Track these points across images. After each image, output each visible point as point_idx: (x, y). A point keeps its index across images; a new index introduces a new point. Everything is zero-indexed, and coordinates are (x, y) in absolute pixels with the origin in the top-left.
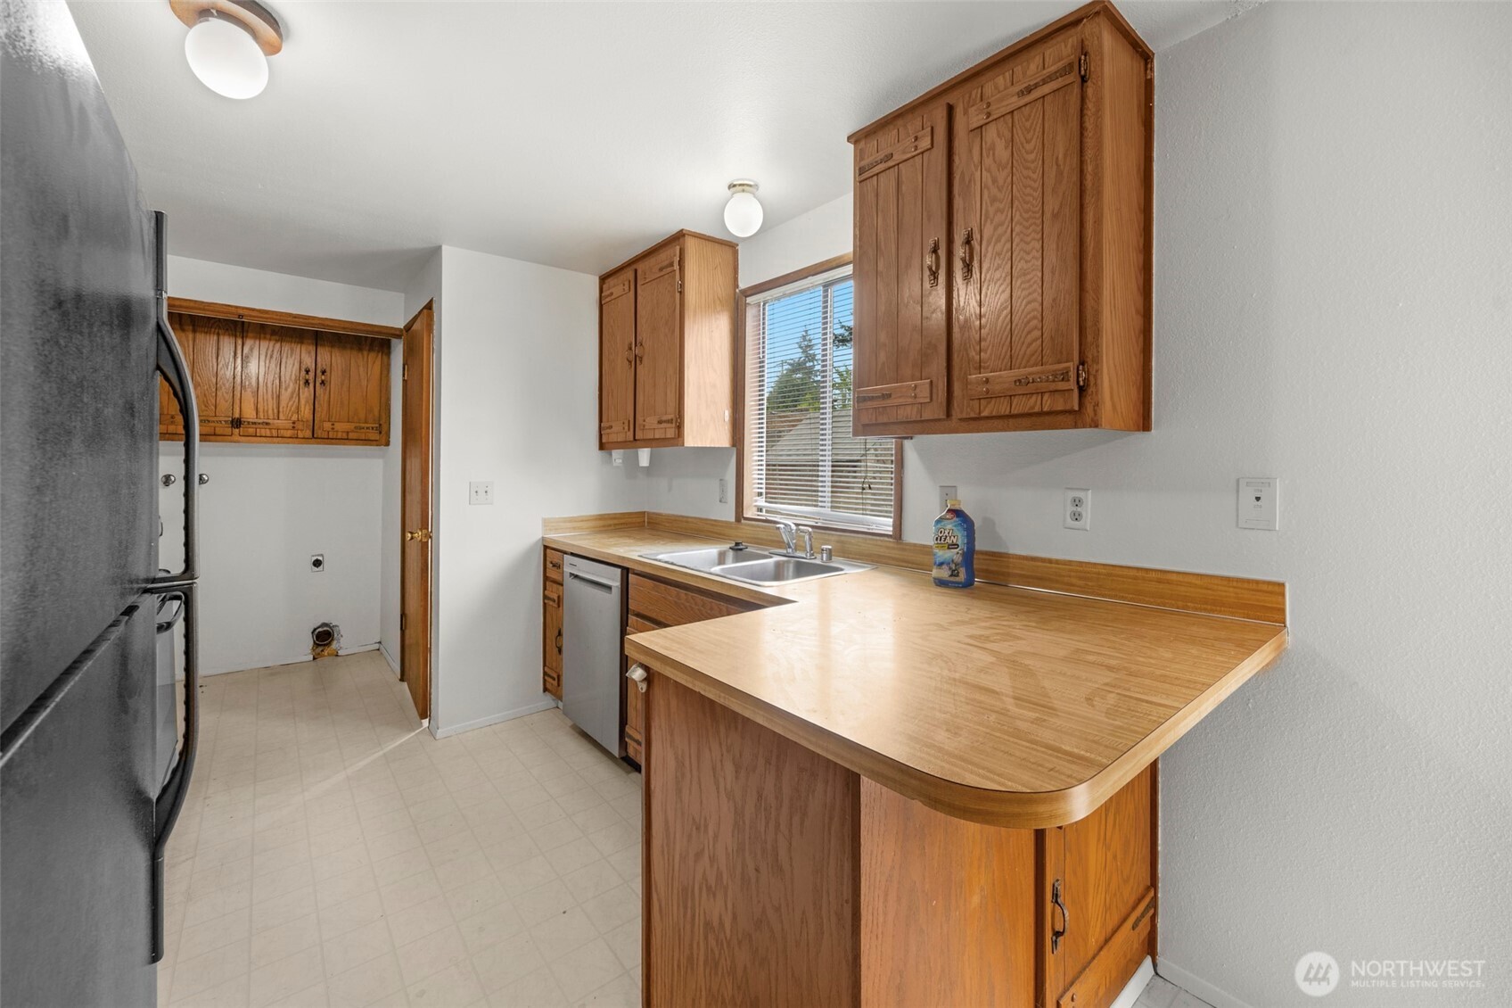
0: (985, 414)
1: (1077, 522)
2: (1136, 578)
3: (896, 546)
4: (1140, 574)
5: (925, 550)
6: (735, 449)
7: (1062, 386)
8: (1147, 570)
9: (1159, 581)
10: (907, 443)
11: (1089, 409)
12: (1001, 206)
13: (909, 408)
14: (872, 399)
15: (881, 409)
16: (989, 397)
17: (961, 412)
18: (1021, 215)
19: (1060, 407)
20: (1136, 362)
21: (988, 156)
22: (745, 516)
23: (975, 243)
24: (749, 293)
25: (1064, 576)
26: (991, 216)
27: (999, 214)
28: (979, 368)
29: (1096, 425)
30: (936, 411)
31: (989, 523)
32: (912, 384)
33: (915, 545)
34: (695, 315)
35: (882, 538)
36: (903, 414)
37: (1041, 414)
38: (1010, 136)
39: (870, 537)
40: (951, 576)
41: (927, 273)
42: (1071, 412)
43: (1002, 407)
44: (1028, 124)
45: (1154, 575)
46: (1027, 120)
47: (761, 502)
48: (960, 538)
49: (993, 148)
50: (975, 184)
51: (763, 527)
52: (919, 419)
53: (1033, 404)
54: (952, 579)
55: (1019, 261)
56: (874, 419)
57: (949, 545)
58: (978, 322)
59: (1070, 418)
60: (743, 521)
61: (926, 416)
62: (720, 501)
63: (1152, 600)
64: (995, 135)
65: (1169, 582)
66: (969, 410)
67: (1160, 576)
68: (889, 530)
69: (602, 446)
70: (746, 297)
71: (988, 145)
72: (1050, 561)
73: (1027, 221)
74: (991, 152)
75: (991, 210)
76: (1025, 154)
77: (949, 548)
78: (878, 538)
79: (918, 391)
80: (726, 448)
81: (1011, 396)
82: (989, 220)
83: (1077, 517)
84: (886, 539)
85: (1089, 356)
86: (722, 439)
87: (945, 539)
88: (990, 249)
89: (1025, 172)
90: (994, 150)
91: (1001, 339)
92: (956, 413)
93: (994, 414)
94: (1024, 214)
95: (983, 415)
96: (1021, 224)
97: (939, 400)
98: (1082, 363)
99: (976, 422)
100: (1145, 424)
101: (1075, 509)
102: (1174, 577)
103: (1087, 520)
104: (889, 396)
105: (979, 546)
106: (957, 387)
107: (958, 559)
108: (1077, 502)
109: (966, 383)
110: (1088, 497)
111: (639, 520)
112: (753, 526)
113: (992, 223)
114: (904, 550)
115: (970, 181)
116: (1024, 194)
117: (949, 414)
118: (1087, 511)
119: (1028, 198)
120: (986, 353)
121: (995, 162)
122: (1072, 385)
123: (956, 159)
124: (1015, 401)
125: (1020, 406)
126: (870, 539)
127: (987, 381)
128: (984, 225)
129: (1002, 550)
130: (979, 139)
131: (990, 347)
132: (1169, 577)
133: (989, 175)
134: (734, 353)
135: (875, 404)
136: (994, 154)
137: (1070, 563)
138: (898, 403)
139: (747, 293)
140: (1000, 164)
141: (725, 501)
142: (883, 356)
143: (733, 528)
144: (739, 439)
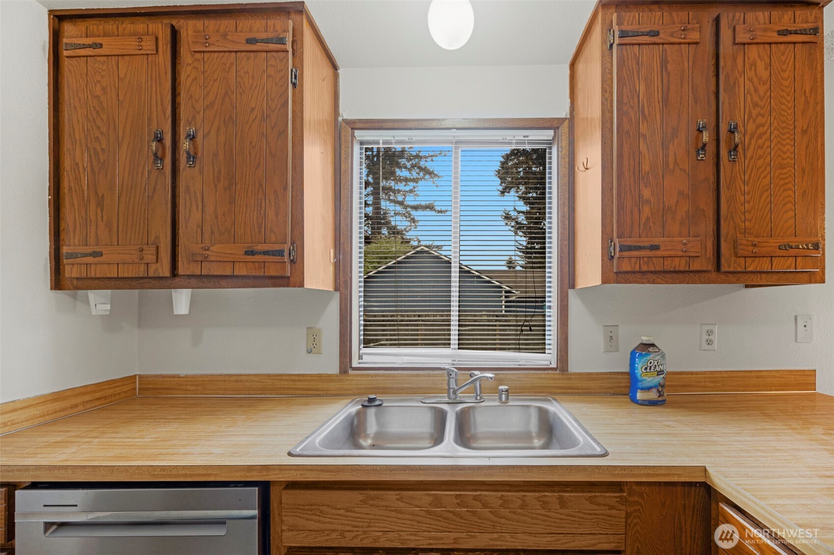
1: (709, 346)
2: (745, 377)
3: (560, 376)
4: (747, 374)
6: (337, 295)
8: (750, 372)
9: (757, 377)
11: (820, 270)
12: (762, 112)
13: (677, 260)
14: (639, 249)
15: (646, 259)
16: (754, 256)
17: (729, 266)
18: (778, 123)
21: (750, 69)
22: (354, 366)
23: (739, 133)
24: (358, 125)
25: (701, 382)
26: (754, 117)
27: (760, 117)
28: (745, 233)
30: (705, 263)
32: (683, 239)
33: (581, 374)
35: (546, 372)
36: (671, 264)
37: (795, 271)
38: (769, 62)
39: (532, 372)
40: (659, 397)
42: (815, 271)
43: (765, 265)
44: (783, 58)
45: (754, 374)
46: (782, 55)
49: (754, 64)
50: (739, 88)
51: (383, 375)
52: (687, 269)
54: (660, 399)
55: (777, 158)
56: (637, 266)
57: (658, 372)
58: (743, 197)
60: (351, 372)
61: (694, 267)
62: (309, 352)
63: (753, 389)
64: (756, 56)
65: (762, 377)
66: (736, 265)
67: (757, 374)
68: (553, 364)
69: (58, 282)
70: (354, 129)
71: (751, 61)
72: (692, 373)
73: (783, 130)
74: (753, 68)
75: (754, 112)
76: (781, 80)
77: (658, 375)
78: (542, 372)
79: (689, 247)
81: (771, 257)
82: (751, 120)
83: (709, 342)
84: (550, 372)
86: (329, 281)
87: (655, 368)
88: (753, 141)
89: (782, 93)
90: (755, 67)
91: (763, 214)
92: (725, 267)
93: (758, 269)
94: (781, 124)
95: (748, 270)
96: (778, 130)
97: (708, 256)
99: (742, 275)
101: (708, 337)
102: (765, 374)
103: (716, 345)
104: (656, 248)
108: (710, 333)
109: (734, 245)
110: (716, 329)
111: (125, 388)
112: (368, 375)
113: (754, 122)
114: (570, 379)
115: (734, 83)
116: (780, 108)
117: (716, 267)
118: (715, 337)
119: (783, 113)
120: (750, 222)
121: (757, 77)
123: (723, 64)
124: (777, 261)
125: (778, 265)
126: (532, 374)
127: (754, 243)
128: (748, 123)
130: (742, 53)
131: (754, 218)
132: (762, 374)
133: (751, 84)
134: (334, 187)
135: (642, 254)
136: (755, 70)
137: (705, 373)
138: (666, 253)
139: (355, 125)
140: (760, 79)
141: (320, 353)
142: (646, 210)
143: (332, 381)
144: (345, 282)
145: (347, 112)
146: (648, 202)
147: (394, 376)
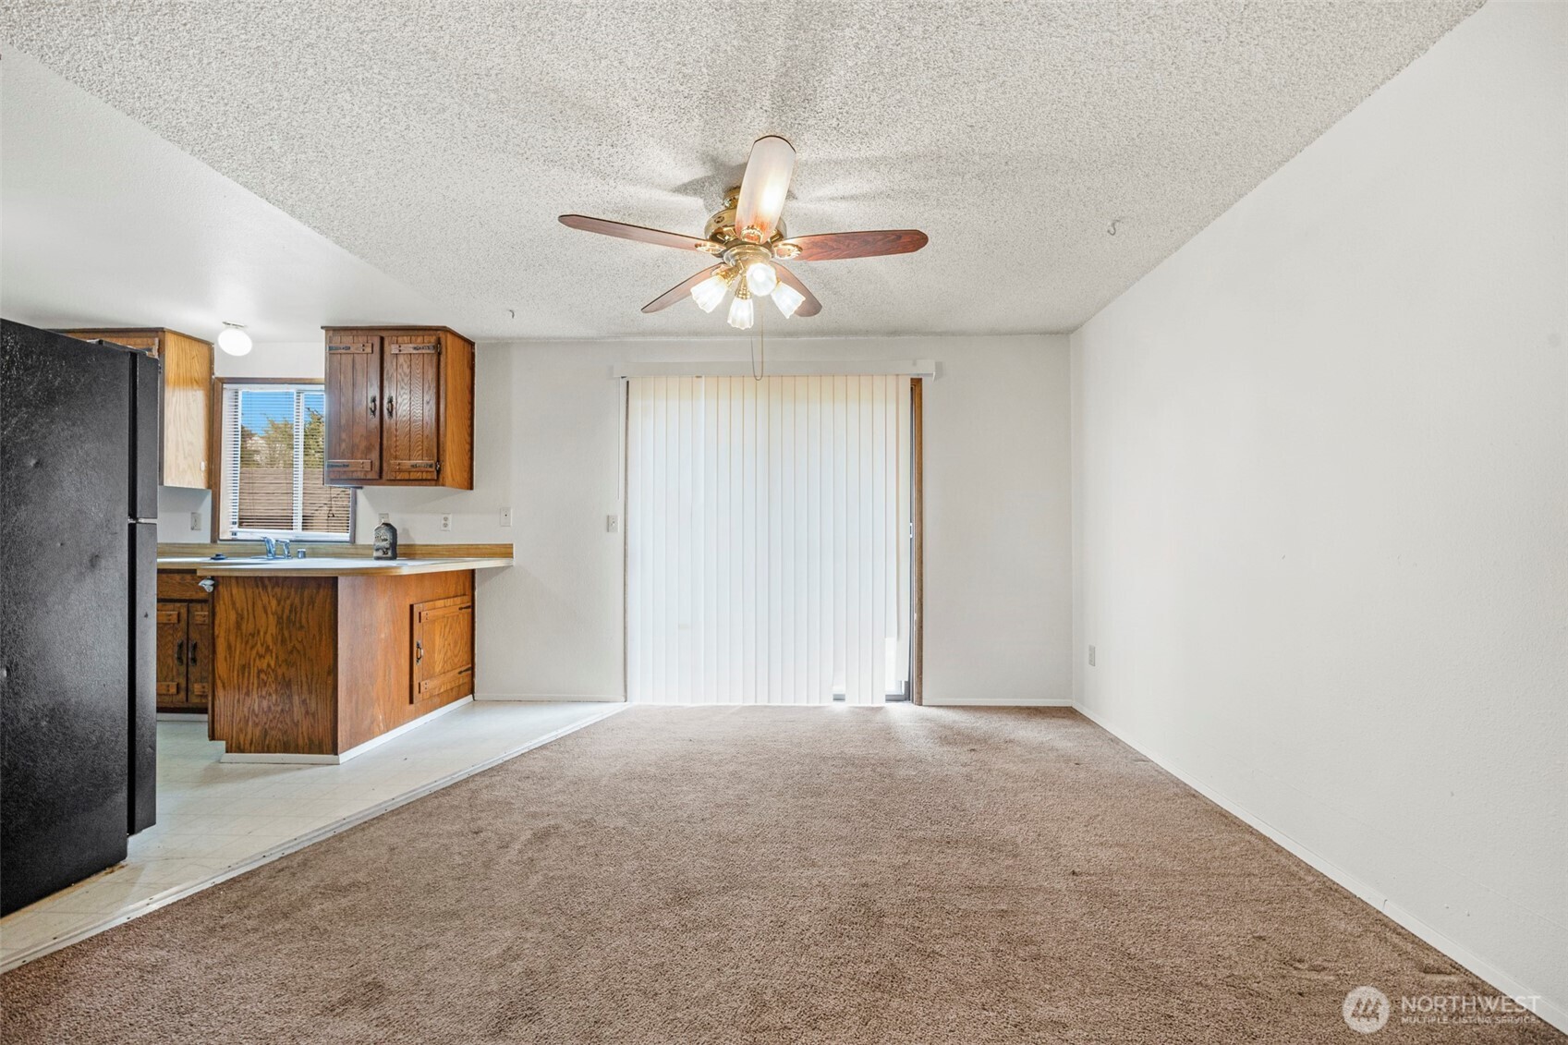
0: (398, 478)
1: (445, 528)
2: (469, 548)
3: (352, 547)
5: (369, 547)
6: (210, 492)
7: (430, 469)
9: (476, 549)
10: (359, 491)
11: (441, 480)
12: (405, 392)
13: (359, 473)
14: (336, 466)
15: (343, 472)
16: (400, 471)
17: (387, 477)
18: (414, 398)
19: (429, 478)
20: (467, 463)
22: (221, 538)
23: (394, 403)
24: (226, 381)
25: (439, 551)
26: (401, 394)
27: (404, 395)
28: (396, 458)
29: (443, 485)
30: (374, 475)
31: (406, 531)
32: (361, 461)
33: (364, 545)
34: (174, 389)
35: (342, 544)
36: (355, 475)
37: (422, 480)
38: (410, 364)
39: (334, 544)
40: (384, 554)
41: (369, 411)
42: (434, 480)
43: (406, 476)
44: (417, 362)
45: (474, 547)
46: (417, 360)
47: (236, 528)
48: (388, 536)
49: (402, 365)
50: (393, 378)
52: (365, 478)
53: (419, 475)
54: (384, 556)
55: (414, 416)
56: (339, 476)
58: (395, 438)
59: (434, 483)
60: (219, 542)
61: (369, 477)
62: (192, 529)
64: (403, 361)
65: (479, 549)
66: (390, 476)
67: (476, 547)
68: (348, 539)
70: (223, 383)
71: (400, 363)
72: (434, 546)
73: (416, 401)
74: (401, 367)
75: (402, 392)
76: (416, 374)
77: (382, 541)
78: (339, 544)
79: (363, 464)
80: (202, 490)
81: (409, 471)
82: (399, 396)
83: (446, 525)
84: (345, 544)
85: (441, 459)
86: (198, 481)
87: (380, 538)
89: (416, 381)
90: (403, 367)
91: (405, 447)
92: (385, 476)
93: (402, 478)
95: (396, 478)
96: (413, 402)
97: (376, 470)
98: (438, 461)
99: (394, 482)
100: (471, 487)
101: (444, 522)
102: (481, 546)
103: (451, 527)
104: (348, 466)
105: (400, 542)
106: (385, 465)
107: (388, 546)
108: (446, 519)
109: (389, 464)
110: (450, 517)
114: (357, 548)
115: (391, 376)
116: (415, 389)
117: (381, 477)
118: (450, 522)
119: (417, 392)
120: (399, 452)
121: (402, 372)
122: (433, 469)
123: (385, 365)
124: (412, 474)
125: (413, 476)
127: (399, 464)
128: (397, 397)
129: (412, 543)
130: (396, 359)
131: (400, 450)
132: (479, 546)
133: (399, 376)
134: (209, 421)
135: (341, 469)
136: (402, 369)
137: (443, 545)
138: (353, 469)
139: (223, 381)
140: (405, 374)
141: (199, 530)
142: (343, 445)
143: (207, 548)
144: (215, 483)
145: (218, 373)
146: (344, 440)
147: (246, 545)
